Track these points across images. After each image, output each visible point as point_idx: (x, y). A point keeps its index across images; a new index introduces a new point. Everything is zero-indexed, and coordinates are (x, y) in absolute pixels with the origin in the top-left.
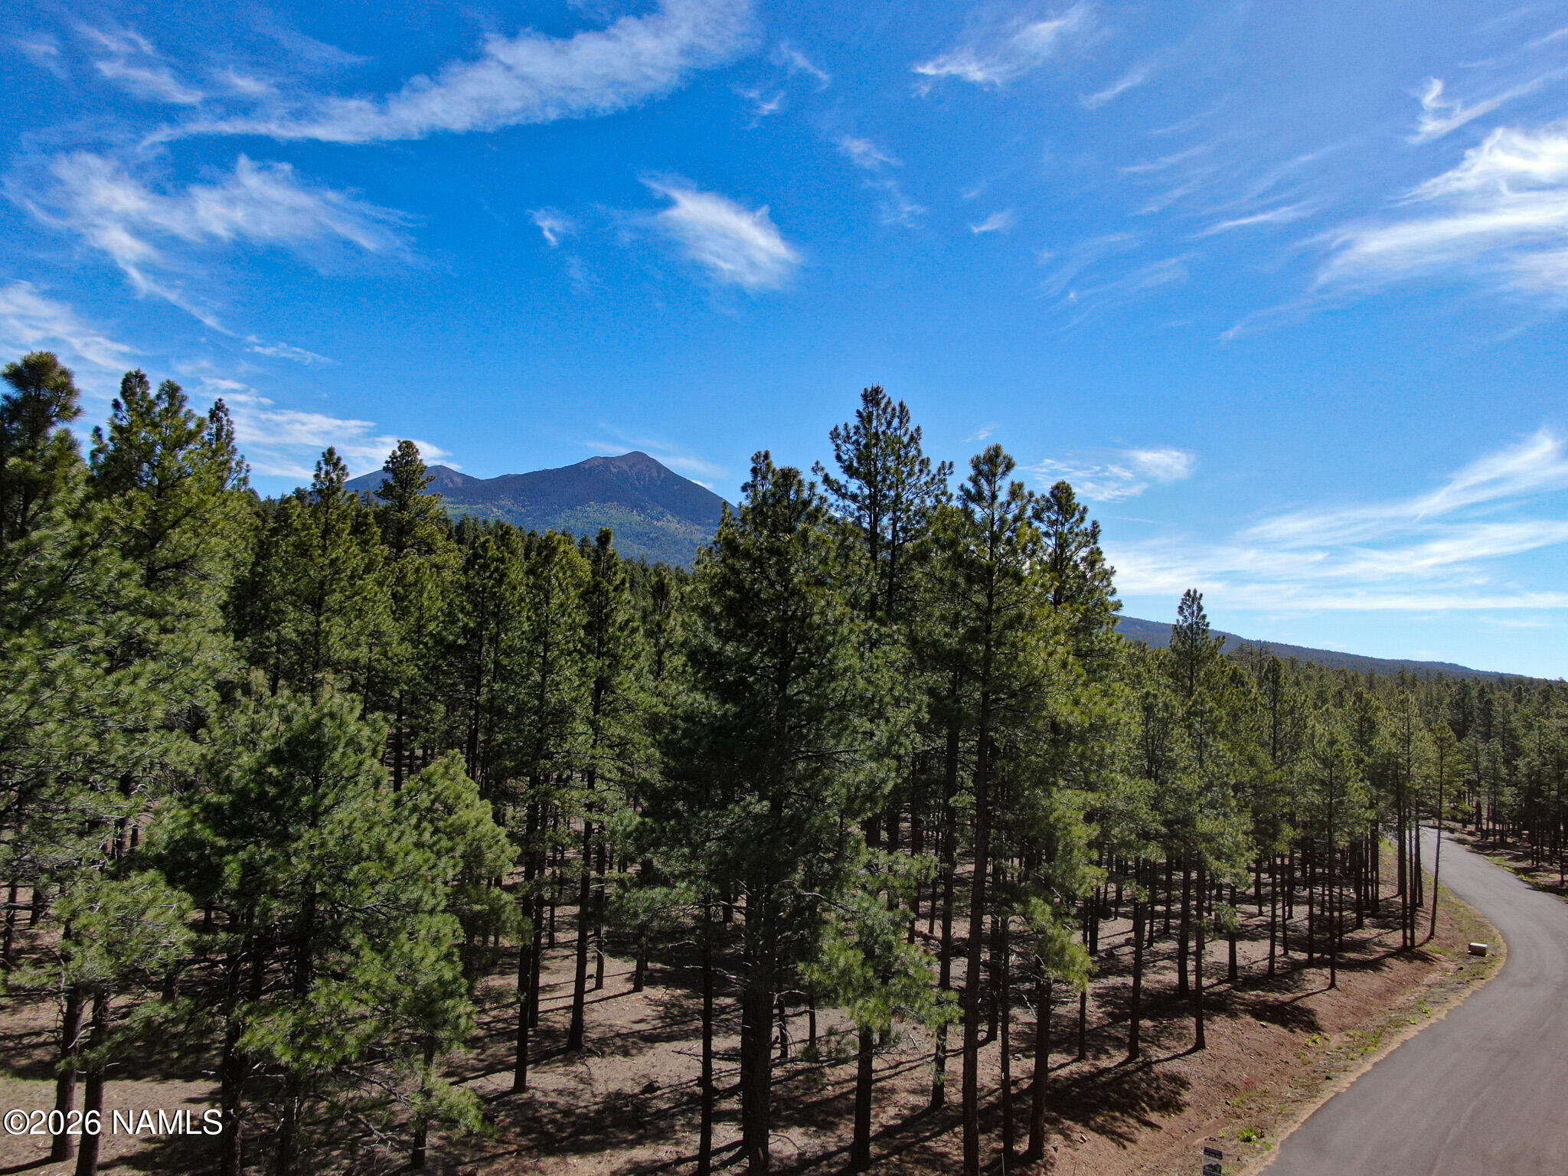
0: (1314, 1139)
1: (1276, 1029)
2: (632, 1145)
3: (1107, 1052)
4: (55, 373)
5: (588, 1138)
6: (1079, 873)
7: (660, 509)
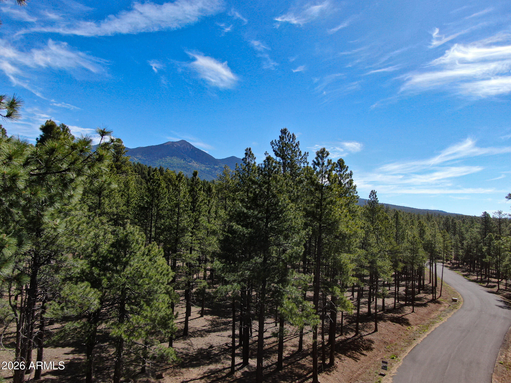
0: (412, 358)
1: (398, 325)
2: (209, 364)
3: (349, 333)
4: (55, 129)
5: (195, 362)
6: (350, 279)
7: (191, 159)
